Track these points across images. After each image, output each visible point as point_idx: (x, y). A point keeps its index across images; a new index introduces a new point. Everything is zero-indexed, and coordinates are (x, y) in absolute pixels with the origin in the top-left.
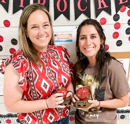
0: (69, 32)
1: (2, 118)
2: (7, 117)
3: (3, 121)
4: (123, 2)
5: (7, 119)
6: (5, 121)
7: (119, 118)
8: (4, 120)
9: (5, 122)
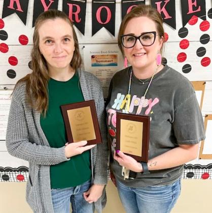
0: (112, 52)
1: (11, 173)
2: (18, 171)
3: (12, 177)
4: (193, 10)
5: (18, 174)
6: (15, 177)
7: (185, 176)
8: (14, 175)
9: (15, 179)
